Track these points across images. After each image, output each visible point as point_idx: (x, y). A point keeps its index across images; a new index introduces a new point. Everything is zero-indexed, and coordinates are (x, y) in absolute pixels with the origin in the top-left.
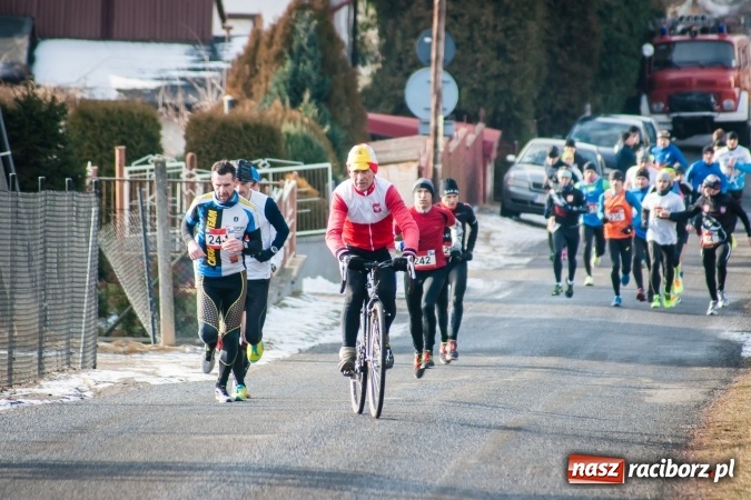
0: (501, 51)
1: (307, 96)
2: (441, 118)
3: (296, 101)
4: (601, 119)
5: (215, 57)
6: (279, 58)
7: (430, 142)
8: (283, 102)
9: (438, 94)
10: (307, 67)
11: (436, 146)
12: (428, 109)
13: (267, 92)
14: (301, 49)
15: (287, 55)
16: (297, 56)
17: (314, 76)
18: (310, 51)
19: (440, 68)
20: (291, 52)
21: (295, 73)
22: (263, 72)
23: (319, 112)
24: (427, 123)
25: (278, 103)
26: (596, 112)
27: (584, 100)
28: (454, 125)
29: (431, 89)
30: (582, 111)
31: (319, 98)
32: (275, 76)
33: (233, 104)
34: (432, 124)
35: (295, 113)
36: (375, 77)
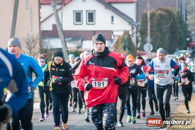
0: (161, 40)
1: (127, 49)
2: (150, 52)
3: (125, 50)
4: (180, 51)
5: (112, 42)
6: (122, 42)
7: (148, 56)
8: (123, 50)
9: (149, 48)
10: (127, 44)
11: (149, 57)
12: (147, 50)
13: (120, 48)
14: (126, 41)
15: (123, 42)
16: (125, 42)
17: (128, 45)
18: (127, 41)
19: (150, 43)
20: (124, 41)
21: (125, 45)
22: (119, 44)
23: (129, 51)
24: (147, 53)
25: (122, 50)
26: (179, 50)
27: (176, 48)
28: (152, 53)
29: (148, 47)
30: (176, 50)
31: (129, 49)
32: (121, 45)
33: (115, 51)
34: (148, 53)
35: (125, 52)
36: (140, 45)
